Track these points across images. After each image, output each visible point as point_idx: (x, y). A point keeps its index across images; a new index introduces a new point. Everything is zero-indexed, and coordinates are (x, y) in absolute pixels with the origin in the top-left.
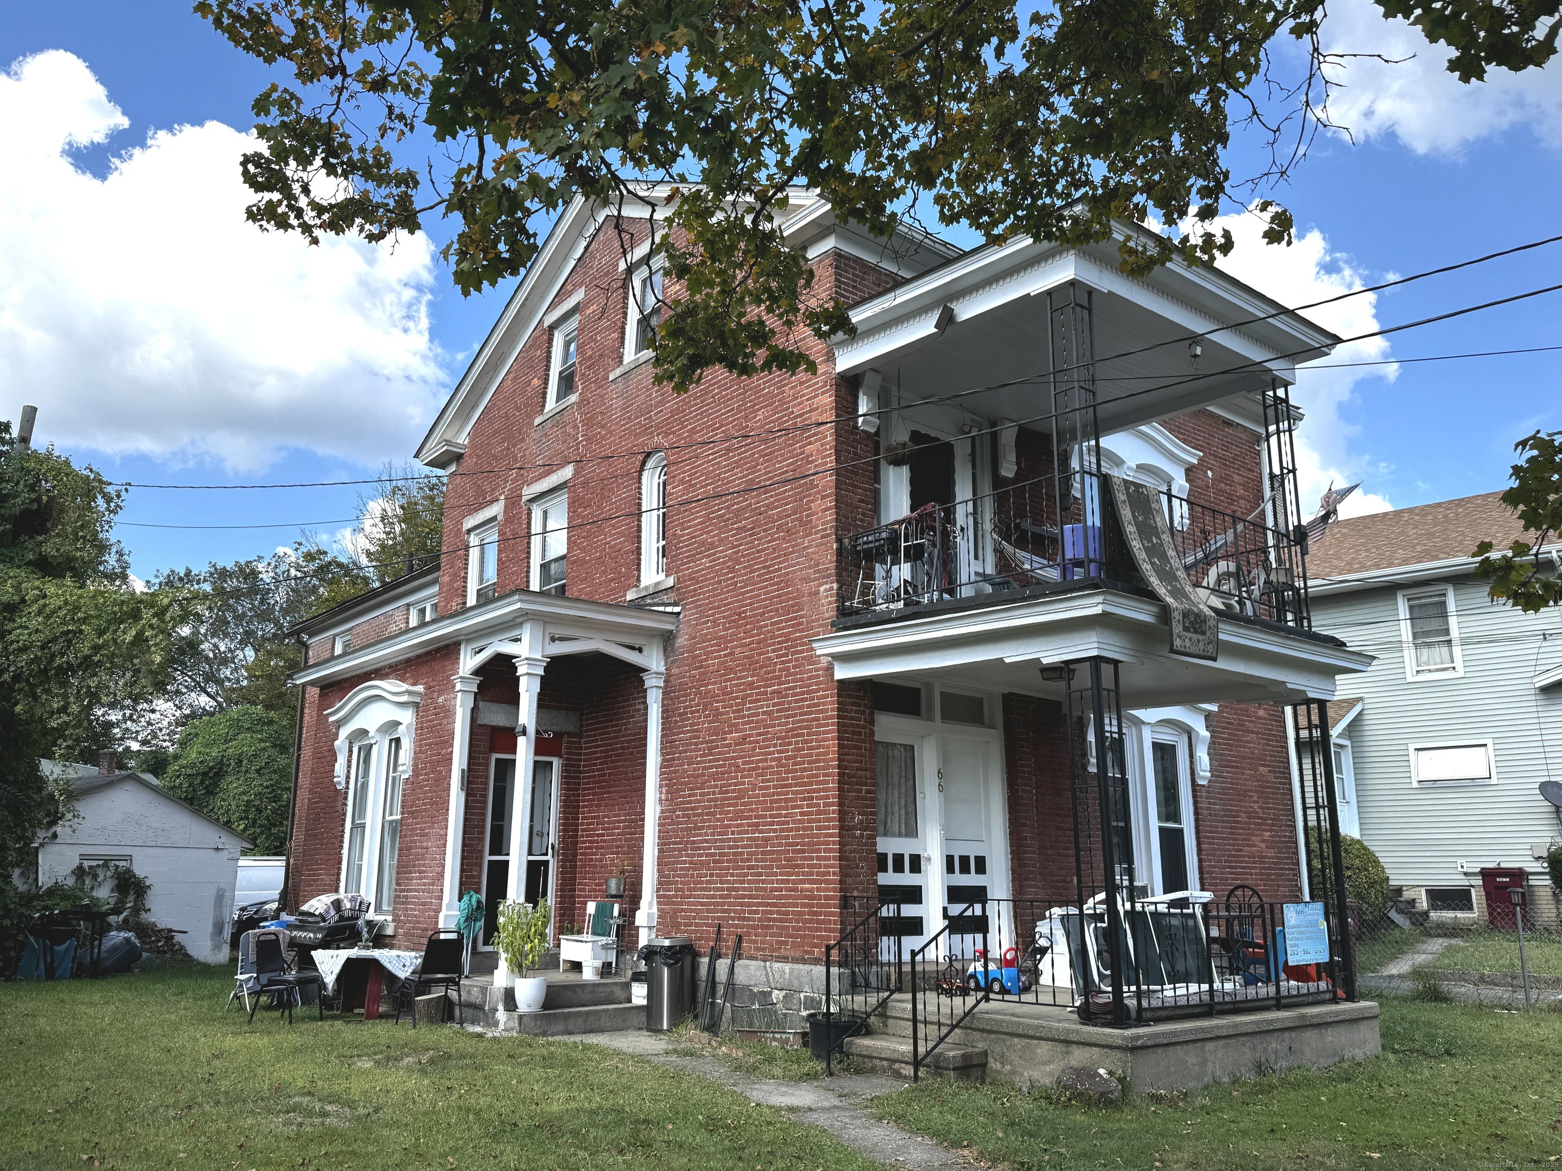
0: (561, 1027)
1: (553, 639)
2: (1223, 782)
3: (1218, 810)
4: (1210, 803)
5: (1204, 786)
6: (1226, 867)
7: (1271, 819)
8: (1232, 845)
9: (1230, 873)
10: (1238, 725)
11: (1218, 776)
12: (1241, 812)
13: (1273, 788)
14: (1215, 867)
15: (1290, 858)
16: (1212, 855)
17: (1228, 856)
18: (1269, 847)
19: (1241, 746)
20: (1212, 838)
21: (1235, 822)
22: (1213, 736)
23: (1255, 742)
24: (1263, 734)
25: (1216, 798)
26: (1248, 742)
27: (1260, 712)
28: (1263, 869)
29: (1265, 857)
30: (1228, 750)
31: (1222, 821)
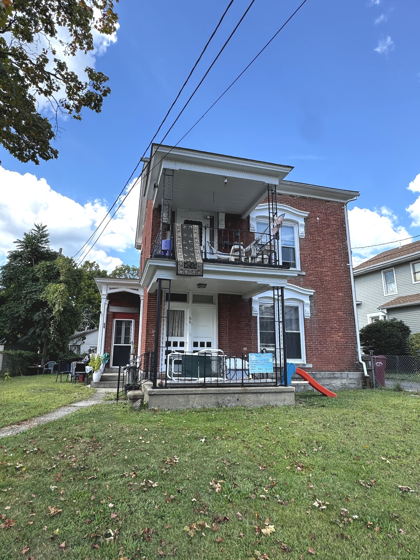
0: (103, 386)
1: (111, 289)
2: (319, 317)
3: (315, 326)
4: (311, 324)
5: (308, 319)
6: (318, 345)
7: (343, 329)
8: (322, 338)
9: (320, 347)
10: (328, 298)
11: (316, 316)
12: (327, 327)
13: (345, 319)
14: (312, 345)
15: (353, 342)
16: (311, 341)
17: (319, 341)
18: (342, 338)
19: (328, 306)
20: (312, 335)
21: (324, 330)
22: (314, 303)
23: (336, 304)
24: (341, 301)
25: (315, 323)
26: (332, 304)
27: (339, 294)
28: (338, 345)
29: (339, 342)
30: (322, 307)
31: (317, 330)
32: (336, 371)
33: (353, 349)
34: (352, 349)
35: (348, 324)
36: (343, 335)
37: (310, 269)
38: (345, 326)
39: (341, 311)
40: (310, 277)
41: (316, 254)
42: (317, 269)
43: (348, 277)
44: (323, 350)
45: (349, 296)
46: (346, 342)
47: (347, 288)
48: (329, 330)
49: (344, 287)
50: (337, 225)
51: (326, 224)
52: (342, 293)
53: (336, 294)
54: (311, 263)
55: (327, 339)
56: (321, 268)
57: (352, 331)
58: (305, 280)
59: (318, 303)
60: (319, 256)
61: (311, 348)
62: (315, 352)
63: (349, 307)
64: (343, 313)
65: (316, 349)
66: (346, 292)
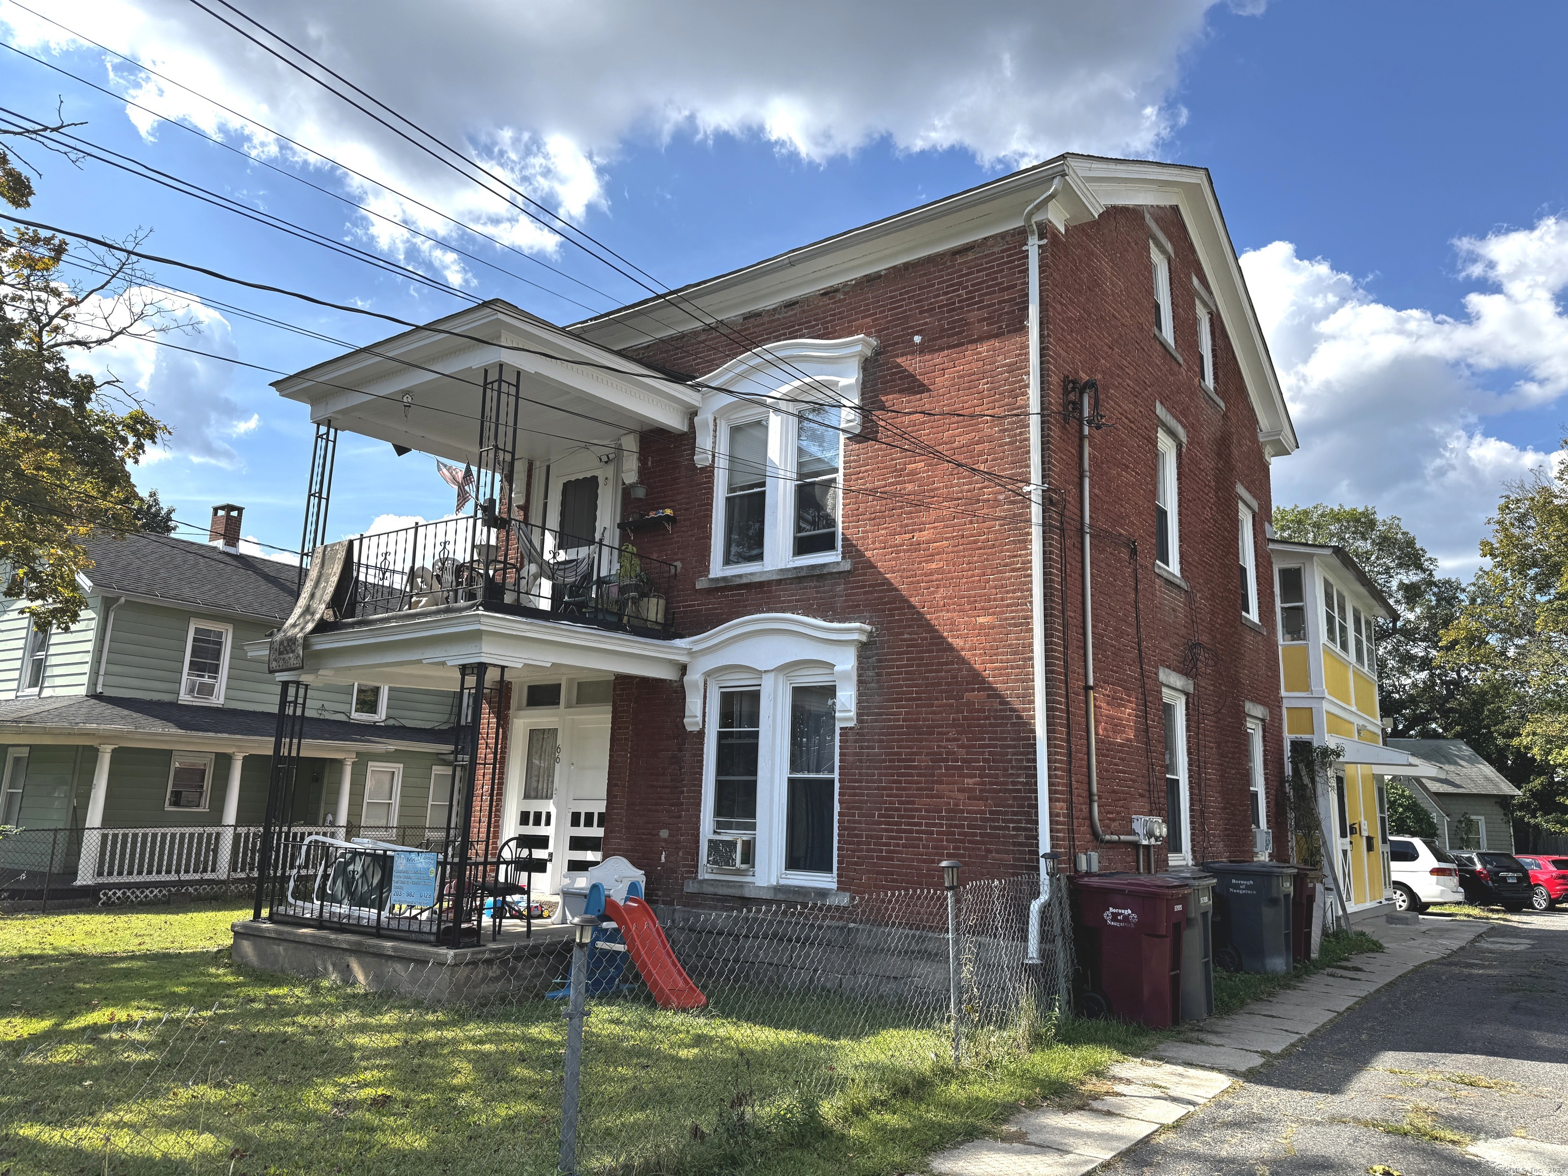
2: (890, 720)
3: (876, 754)
4: (861, 748)
5: (851, 728)
6: (881, 823)
7: (984, 760)
8: (896, 796)
9: (886, 830)
10: (931, 644)
11: (880, 714)
12: (920, 754)
13: (996, 718)
14: (860, 822)
15: (1025, 813)
16: (858, 808)
17: (886, 809)
18: (975, 798)
19: (931, 671)
20: (860, 788)
21: (906, 767)
22: (878, 667)
23: (963, 661)
24: (984, 648)
25: (873, 741)
26: (947, 663)
27: (981, 620)
28: (956, 826)
29: (962, 811)
30: (904, 679)
31: (880, 768)
35: (1005, 739)
36: (984, 783)
37: (874, 543)
38: (995, 746)
39: (979, 690)
40: (872, 574)
41: (898, 483)
42: (898, 539)
43: (1025, 541)
44: (898, 845)
45: (1021, 624)
46: (991, 813)
47: (1014, 592)
48: (926, 767)
49: (1002, 586)
50: (996, 336)
51: (949, 348)
52: (994, 614)
53: (965, 623)
54: (876, 519)
55: (913, 803)
56: (913, 531)
57: (1020, 768)
58: (853, 588)
59: (892, 667)
60: (909, 487)
61: (857, 836)
62: (868, 851)
63: (1018, 667)
64: (989, 696)
65: (871, 837)
66: (1008, 606)
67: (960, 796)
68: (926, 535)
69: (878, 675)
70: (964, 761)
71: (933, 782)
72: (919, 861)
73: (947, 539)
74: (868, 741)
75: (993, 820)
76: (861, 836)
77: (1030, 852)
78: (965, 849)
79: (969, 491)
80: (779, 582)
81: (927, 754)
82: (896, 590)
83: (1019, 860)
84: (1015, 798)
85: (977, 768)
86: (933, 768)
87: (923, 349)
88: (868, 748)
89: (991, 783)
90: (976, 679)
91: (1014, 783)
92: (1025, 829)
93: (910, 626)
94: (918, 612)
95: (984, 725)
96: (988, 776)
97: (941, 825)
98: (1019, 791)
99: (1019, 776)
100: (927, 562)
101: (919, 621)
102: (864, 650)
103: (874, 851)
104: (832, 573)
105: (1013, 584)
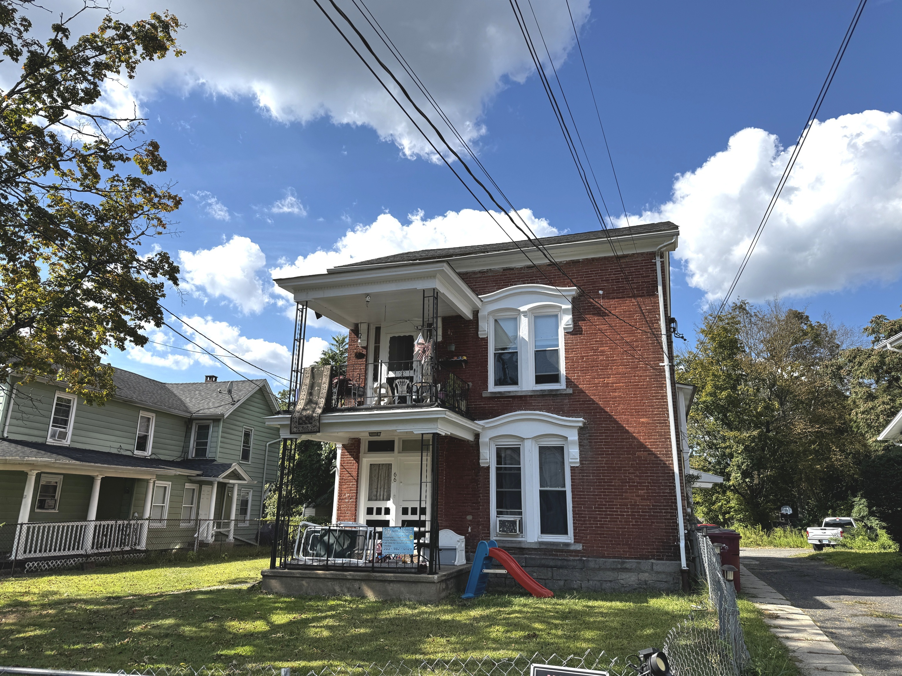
2: (598, 464)
3: (591, 479)
4: (583, 476)
5: (577, 467)
6: (596, 511)
7: (648, 483)
8: (604, 499)
9: (599, 514)
10: (617, 430)
11: (593, 461)
12: (615, 479)
13: (653, 464)
14: (584, 511)
15: (669, 506)
16: (583, 504)
17: (598, 505)
18: (645, 499)
19: (618, 442)
20: (583, 495)
21: (608, 486)
22: (590, 439)
23: (634, 438)
24: (645, 433)
25: (590, 473)
26: (626, 439)
27: (642, 420)
28: (636, 512)
29: (638, 505)
30: (604, 445)
31: (594, 486)
32: (632, 558)
33: (668, 519)
34: (665, 519)
35: (658, 473)
36: (649, 493)
37: (583, 381)
38: (653, 476)
39: (644, 451)
40: (583, 396)
41: (595, 355)
42: (596, 381)
43: (662, 387)
44: (605, 521)
45: (663, 423)
46: (653, 506)
47: (658, 408)
48: (619, 486)
49: (652, 406)
50: (641, 296)
51: (617, 298)
52: (649, 418)
53: (634, 421)
54: (585, 371)
55: (613, 502)
56: (604, 378)
57: (667, 486)
58: (573, 402)
59: (597, 439)
60: (601, 358)
61: (583, 517)
62: (590, 524)
63: (662, 442)
64: (649, 454)
65: (591, 518)
66: (656, 414)
67: (637, 498)
68: (611, 380)
69: (590, 442)
70: (638, 483)
71: (623, 492)
72: (617, 528)
73: (622, 383)
74: (586, 473)
75: (654, 509)
76: (586, 517)
77: (673, 522)
78: (641, 522)
79: (632, 362)
80: (531, 396)
81: (619, 480)
82: (597, 404)
83: (668, 526)
84: (664, 499)
85: (645, 486)
86: (622, 486)
87: (604, 297)
88: (586, 476)
89: (652, 493)
90: (642, 446)
91: (663, 493)
92: (670, 513)
93: (605, 421)
94: (610, 415)
95: (648, 467)
96: (650, 489)
97: (628, 512)
98: (666, 496)
99: (666, 489)
100: (612, 392)
101: (610, 418)
102: (582, 431)
103: (593, 524)
104: (561, 394)
105: (657, 405)
